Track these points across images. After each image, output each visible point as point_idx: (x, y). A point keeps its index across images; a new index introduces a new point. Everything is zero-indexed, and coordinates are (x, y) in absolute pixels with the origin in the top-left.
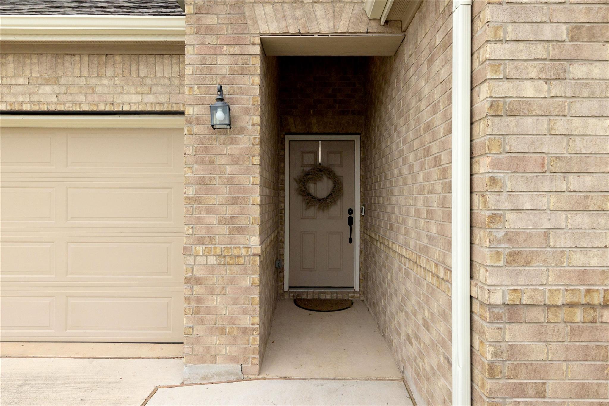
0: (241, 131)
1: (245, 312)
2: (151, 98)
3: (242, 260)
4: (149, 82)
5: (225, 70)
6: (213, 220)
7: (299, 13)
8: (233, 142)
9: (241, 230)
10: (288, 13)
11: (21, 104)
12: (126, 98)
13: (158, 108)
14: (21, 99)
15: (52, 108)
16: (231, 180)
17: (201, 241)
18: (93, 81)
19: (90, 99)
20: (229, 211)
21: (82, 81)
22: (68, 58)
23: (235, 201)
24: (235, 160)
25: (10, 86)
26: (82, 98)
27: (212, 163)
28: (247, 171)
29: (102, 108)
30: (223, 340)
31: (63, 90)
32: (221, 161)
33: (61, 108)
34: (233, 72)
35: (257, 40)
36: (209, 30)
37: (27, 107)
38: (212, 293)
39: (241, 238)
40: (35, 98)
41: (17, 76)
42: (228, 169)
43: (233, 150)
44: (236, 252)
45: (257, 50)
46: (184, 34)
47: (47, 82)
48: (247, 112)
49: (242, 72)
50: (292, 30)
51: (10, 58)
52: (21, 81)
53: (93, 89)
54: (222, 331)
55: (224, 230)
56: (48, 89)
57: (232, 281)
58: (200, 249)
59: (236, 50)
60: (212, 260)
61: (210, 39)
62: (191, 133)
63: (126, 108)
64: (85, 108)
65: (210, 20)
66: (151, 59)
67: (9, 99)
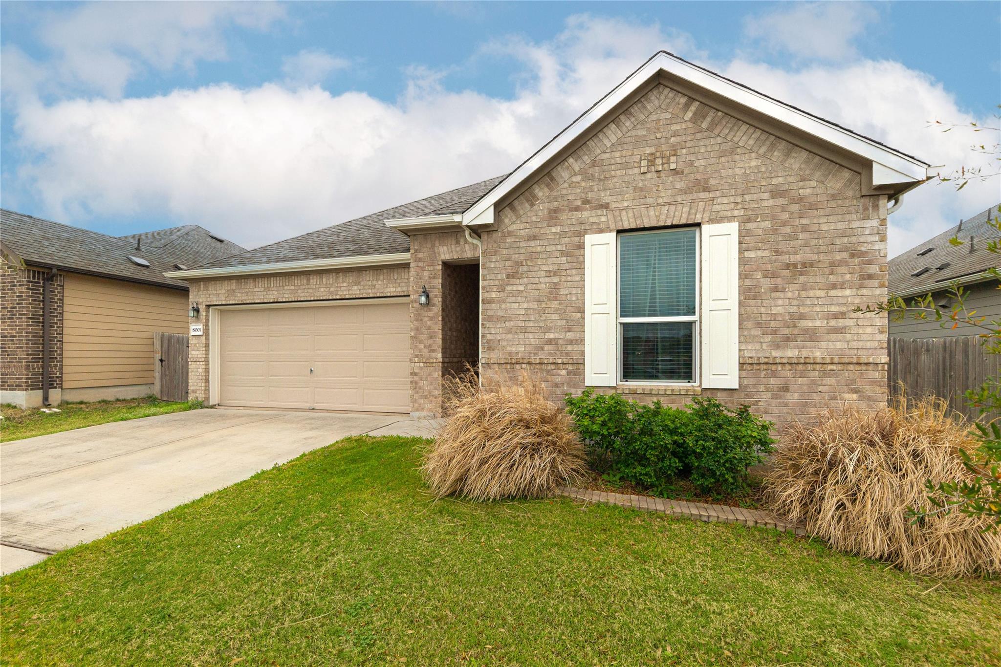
0: (434, 305)
1: (435, 389)
2: (399, 289)
3: (434, 365)
4: (399, 281)
5: (427, 278)
6: (422, 346)
7: (458, 249)
8: (430, 311)
9: (433, 351)
10: (453, 249)
11: (345, 295)
12: (388, 290)
13: (402, 294)
14: (345, 293)
15: (357, 296)
16: (429, 328)
17: (417, 356)
18: (375, 282)
19: (373, 291)
20: (429, 342)
21: (370, 283)
22: (364, 272)
23: (431, 337)
24: (431, 319)
25: (341, 287)
26: (370, 291)
27: (422, 320)
28: (436, 324)
29: (378, 295)
30: (426, 401)
31: (362, 287)
32: (426, 319)
33: (361, 296)
34: (430, 278)
35: (440, 263)
36: (420, 260)
37: (347, 297)
38: (421, 380)
39: (433, 355)
40: (351, 292)
41: (344, 282)
42: (428, 323)
43: (431, 314)
44: (431, 361)
45: (440, 267)
46: (410, 259)
47: (356, 284)
48: (436, 296)
49: (434, 278)
50: (455, 257)
51: (341, 274)
52: (345, 284)
53: (374, 286)
54: (426, 397)
55: (426, 351)
56: (356, 288)
57: (430, 375)
58: (416, 360)
59: (431, 268)
60: (422, 365)
61: (421, 264)
62: (413, 307)
63: (389, 295)
64: (371, 295)
65: (421, 255)
66: (399, 270)
67: (340, 293)
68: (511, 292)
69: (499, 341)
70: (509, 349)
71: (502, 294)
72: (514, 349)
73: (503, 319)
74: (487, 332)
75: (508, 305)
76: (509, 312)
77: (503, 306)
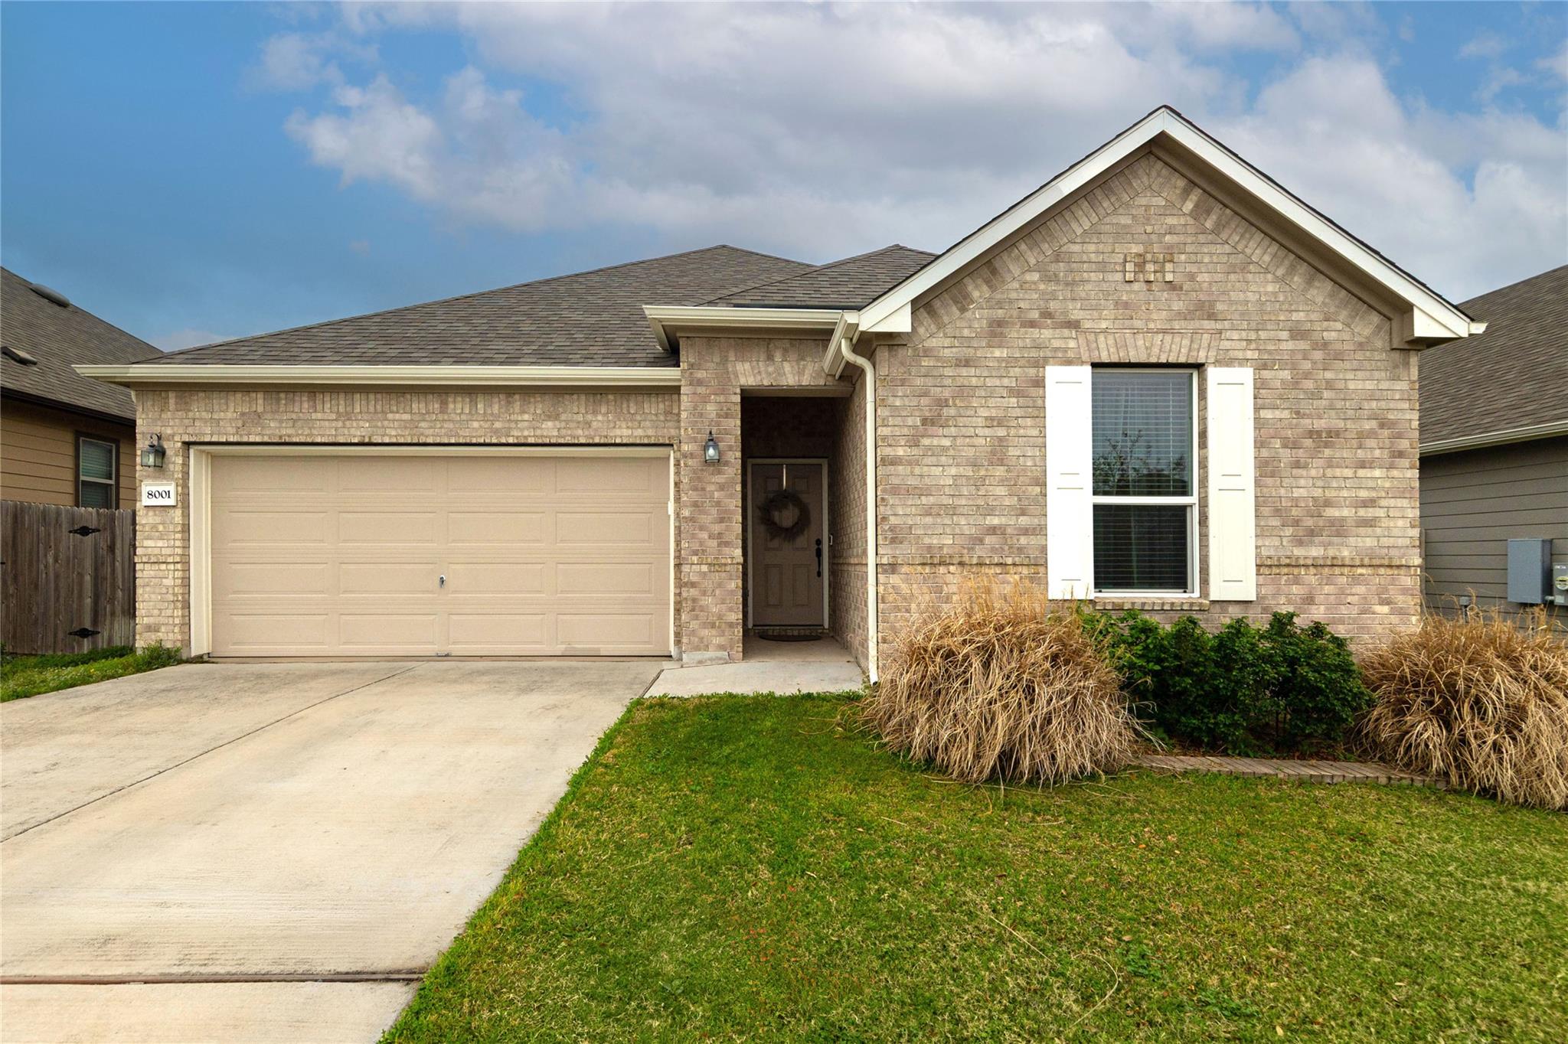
0: (727, 463)
1: (731, 610)
2: (640, 432)
3: (728, 568)
4: (638, 418)
5: (713, 415)
6: (705, 535)
7: (771, 369)
8: (719, 473)
9: (727, 544)
10: (762, 369)
11: (526, 437)
12: (618, 432)
13: (646, 441)
14: (526, 433)
15: (553, 441)
16: (718, 504)
17: (695, 553)
18: (589, 417)
19: (586, 433)
20: (717, 528)
21: (580, 418)
22: (567, 397)
23: (721, 520)
24: (722, 487)
25: (516, 422)
26: (580, 432)
27: (703, 489)
28: (731, 496)
29: (597, 440)
30: (714, 632)
31: (563, 424)
32: (710, 488)
33: (562, 441)
34: (719, 416)
35: (738, 391)
36: (700, 382)
37: (531, 440)
38: (704, 595)
39: (726, 550)
40: (538, 432)
41: (523, 412)
42: (716, 494)
43: (720, 479)
44: (723, 561)
45: (738, 399)
46: (678, 380)
47: (549, 418)
48: (730, 448)
49: (727, 416)
50: (766, 383)
51: (517, 397)
52: (526, 417)
53: (589, 424)
54: (713, 626)
55: (714, 543)
56: (550, 424)
57: (720, 585)
58: (695, 559)
59: (722, 398)
60: (705, 568)
61: (700, 390)
62: (686, 465)
63: (618, 441)
64: (583, 441)
65: (700, 374)
66: (640, 398)
67: (516, 433)
68: (929, 448)
69: (910, 528)
70: (927, 540)
71: (915, 451)
72: (935, 542)
73: (917, 491)
74: (890, 513)
75: (925, 468)
76: (927, 480)
77: (917, 471)
